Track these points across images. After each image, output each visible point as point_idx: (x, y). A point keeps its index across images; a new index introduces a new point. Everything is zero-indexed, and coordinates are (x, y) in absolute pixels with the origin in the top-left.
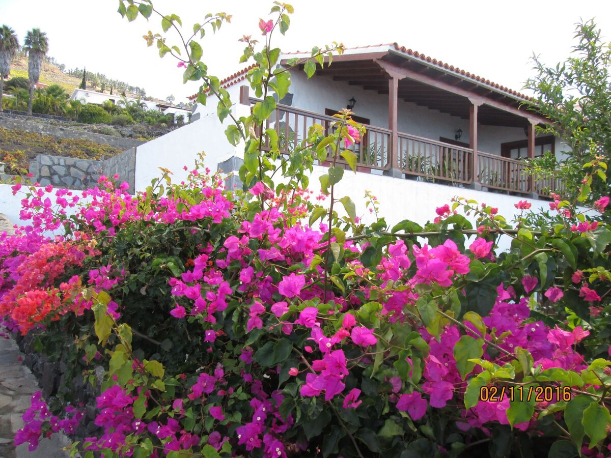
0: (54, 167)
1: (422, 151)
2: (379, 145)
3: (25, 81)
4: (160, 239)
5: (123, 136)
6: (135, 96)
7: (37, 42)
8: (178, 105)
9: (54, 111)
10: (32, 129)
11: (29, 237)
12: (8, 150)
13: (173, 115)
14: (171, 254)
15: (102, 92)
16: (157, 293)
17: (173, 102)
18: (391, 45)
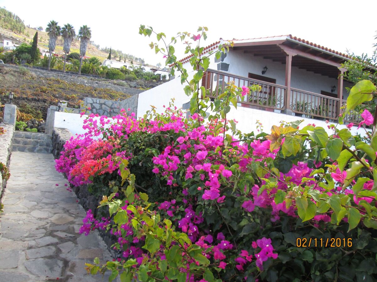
0: (94, 104)
1: (306, 99)
2: (279, 95)
3: (78, 55)
4: (149, 140)
5: (131, 87)
6: (138, 63)
7: (85, 33)
8: (163, 69)
9: (93, 72)
10: (81, 82)
11: (86, 139)
12: (68, 94)
13: (160, 75)
14: (154, 147)
15: (119, 61)
16: (147, 165)
17: (160, 67)
18: (287, 36)
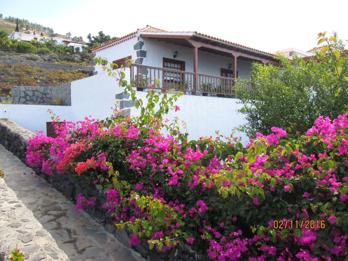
0: (27, 92)
1: (210, 81)
2: (189, 80)
6: (47, 33)
9: (2, 46)
13: (73, 47)
16: (118, 161)
17: (71, 37)
18: (193, 32)
